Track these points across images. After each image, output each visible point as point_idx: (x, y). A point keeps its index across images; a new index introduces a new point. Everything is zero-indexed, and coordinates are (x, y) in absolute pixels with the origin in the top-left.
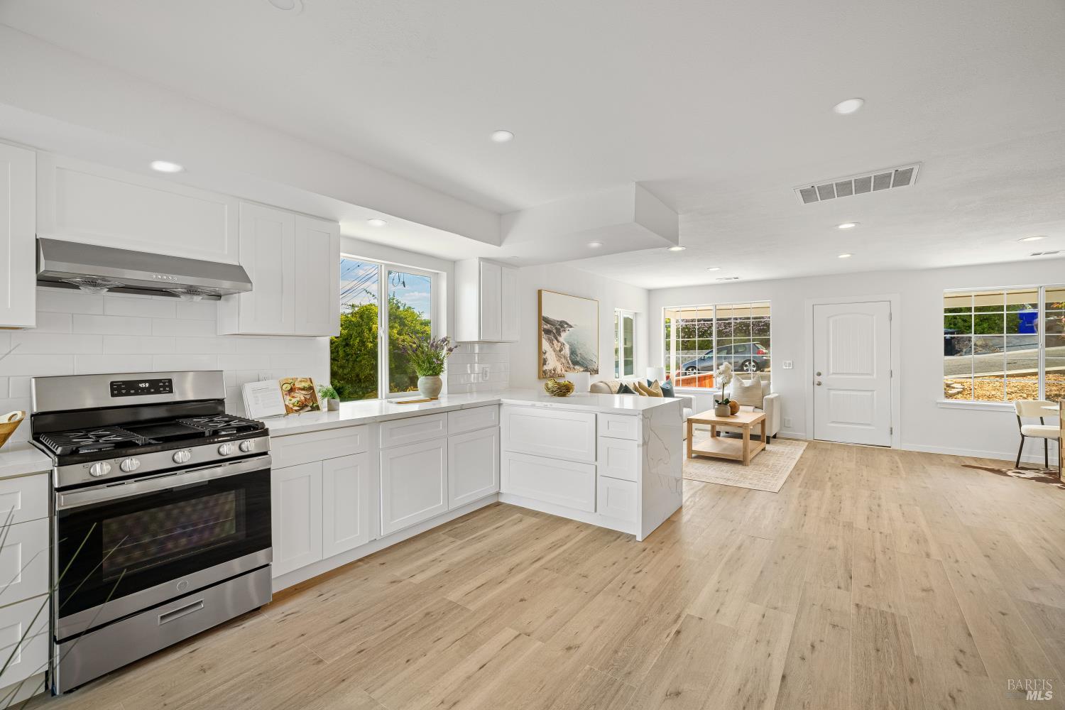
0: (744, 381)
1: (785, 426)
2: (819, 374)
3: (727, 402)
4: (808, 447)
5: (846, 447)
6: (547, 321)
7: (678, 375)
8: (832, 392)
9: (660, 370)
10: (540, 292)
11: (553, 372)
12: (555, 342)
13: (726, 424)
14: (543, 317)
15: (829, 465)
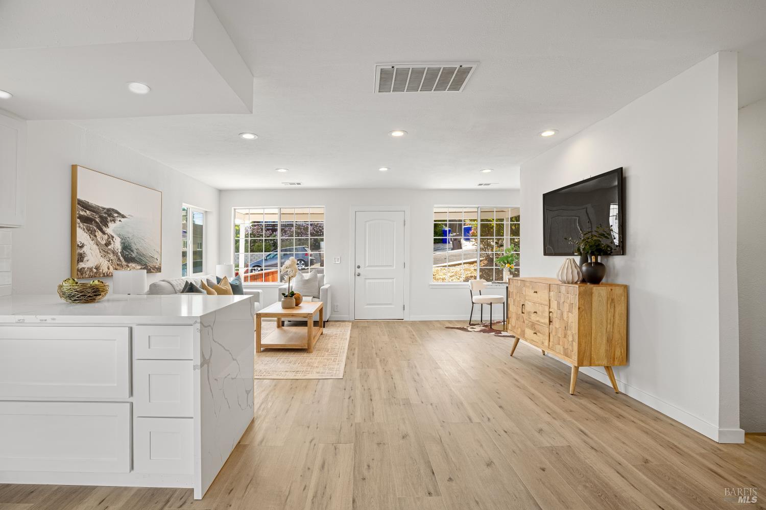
0: (303, 274)
1: (334, 311)
2: (359, 267)
3: (292, 294)
4: (353, 327)
5: (376, 322)
6: (85, 206)
7: (247, 272)
8: (368, 281)
9: (230, 266)
10: (74, 168)
11: (95, 270)
12: (99, 234)
13: (293, 315)
14: (79, 200)
15: (372, 342)
